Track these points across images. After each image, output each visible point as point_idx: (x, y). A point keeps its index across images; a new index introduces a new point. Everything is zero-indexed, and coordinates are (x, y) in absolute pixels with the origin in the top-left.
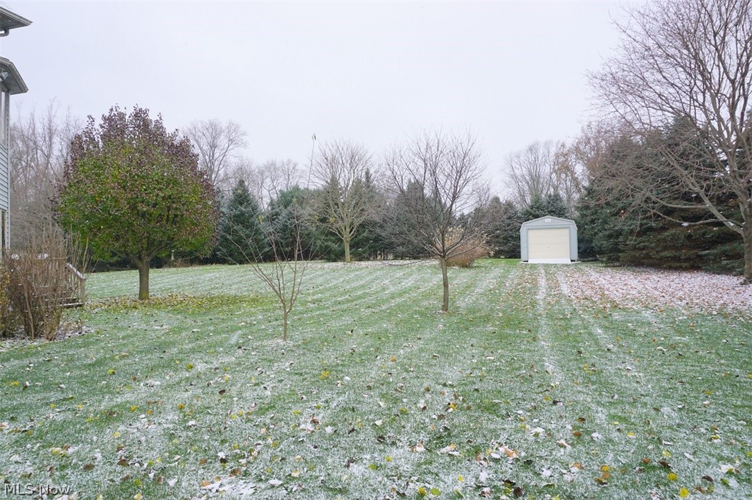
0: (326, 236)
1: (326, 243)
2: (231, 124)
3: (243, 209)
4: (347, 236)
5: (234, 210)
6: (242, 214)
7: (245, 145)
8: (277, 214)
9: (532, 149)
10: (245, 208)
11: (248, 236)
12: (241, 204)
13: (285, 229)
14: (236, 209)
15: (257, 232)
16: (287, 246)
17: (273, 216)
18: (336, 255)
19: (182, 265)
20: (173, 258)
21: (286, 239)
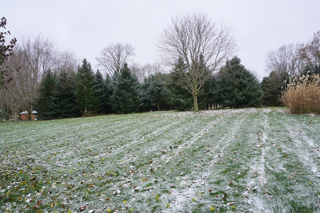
0: (177, 94)
1: (177, 99)
2: (127, 44)
3: (126, 81)
4: (195, 91)
5: (121, 81)
6: (126, 84)
7: (134, 55)
8: (148, 84)
9: (282, 49)
10: (128, 80)
11: (129, 97)
12: (125, 78)
13: (152, 93)
14: (122, 81)
15: (135, 94)
16: (154, 103)
17: (146, 86)
18: (184, 107)
19: (92, 116)
20: (86, 111)
21: (153, 99)
